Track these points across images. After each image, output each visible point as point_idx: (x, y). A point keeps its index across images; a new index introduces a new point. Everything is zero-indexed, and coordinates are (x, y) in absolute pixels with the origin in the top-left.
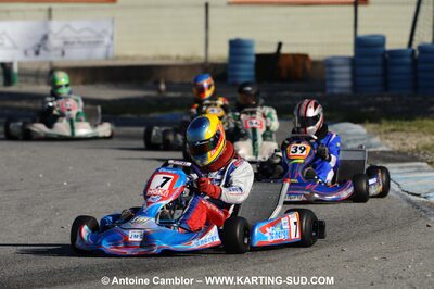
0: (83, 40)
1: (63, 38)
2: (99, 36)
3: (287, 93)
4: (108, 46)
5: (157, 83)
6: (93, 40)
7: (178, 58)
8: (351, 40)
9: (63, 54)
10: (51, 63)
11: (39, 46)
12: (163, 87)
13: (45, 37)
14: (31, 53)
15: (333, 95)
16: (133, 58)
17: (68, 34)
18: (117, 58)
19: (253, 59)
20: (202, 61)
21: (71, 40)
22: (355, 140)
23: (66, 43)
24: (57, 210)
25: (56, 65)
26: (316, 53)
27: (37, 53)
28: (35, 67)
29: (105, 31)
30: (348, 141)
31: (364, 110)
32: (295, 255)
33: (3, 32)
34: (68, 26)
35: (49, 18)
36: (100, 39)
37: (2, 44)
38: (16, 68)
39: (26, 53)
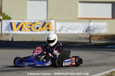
1: (93, 27)
2: (103, 27)
4: (106, 30)
6: (101, 28)
9: (93, 31)
10: (90, 34)
11: (87, 29)
13: (89, 27)
14: (85, 31)
17: (95, 26)
23: (94, 29)
27: (87, 31)
29: (105, 26)
33: (78, 26)
34: (95, 24)
35: (90, 22)
36: (103, 28)
37: (77, 29)
38: (80, 35)
39: (83, 31)
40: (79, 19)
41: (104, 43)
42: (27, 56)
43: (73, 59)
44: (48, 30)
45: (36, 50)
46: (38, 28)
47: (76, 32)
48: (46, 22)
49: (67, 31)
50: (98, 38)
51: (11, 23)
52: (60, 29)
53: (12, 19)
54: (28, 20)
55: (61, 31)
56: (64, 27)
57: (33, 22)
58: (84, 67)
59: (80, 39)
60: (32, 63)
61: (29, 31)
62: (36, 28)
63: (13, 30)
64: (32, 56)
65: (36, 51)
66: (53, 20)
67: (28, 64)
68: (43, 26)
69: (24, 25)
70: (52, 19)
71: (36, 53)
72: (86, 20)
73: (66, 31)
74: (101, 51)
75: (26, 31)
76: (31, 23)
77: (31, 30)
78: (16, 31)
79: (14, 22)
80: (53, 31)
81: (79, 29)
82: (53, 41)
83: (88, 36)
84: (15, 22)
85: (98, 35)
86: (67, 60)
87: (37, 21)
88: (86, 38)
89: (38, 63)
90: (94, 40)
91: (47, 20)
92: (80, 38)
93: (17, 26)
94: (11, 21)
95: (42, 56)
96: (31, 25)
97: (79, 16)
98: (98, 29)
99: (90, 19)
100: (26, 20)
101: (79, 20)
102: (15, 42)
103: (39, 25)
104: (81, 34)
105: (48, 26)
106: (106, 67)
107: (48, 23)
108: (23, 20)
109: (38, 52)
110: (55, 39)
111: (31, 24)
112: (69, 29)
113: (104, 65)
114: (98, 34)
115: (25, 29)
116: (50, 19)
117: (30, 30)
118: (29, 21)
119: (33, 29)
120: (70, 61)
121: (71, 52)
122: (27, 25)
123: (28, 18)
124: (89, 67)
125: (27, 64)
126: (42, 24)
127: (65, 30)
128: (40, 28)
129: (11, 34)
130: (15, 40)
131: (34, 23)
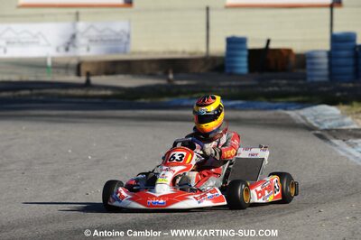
0: (105, 38)
1: (89, 37)
2: (118, 34)
3: (274, 81)
4: (126, 43)
5: (166, 73)
6: (113, 38)
7: (184, 52)
8: (327, 37)
9: (88, 49)
10: (79, 58)
11: (69, 43)
12: (171, 76)
13: (74, 37)
14: (62, 49)
15: (313, 82)
16: (146, 53)
17: (93, 33)
18: (134, 53)
19: (246, 53)
20: (203, 55)
21: (95, 38)
22: (331, 120)
23: (91, 41)
24: (83, 179)
25: (82, 59)
26: (298, 47)
27: (67, 49)
28: (66, 61)
29: (123, 31)
30: (326, 120)
31: (338, 94)
32: (280, 216)
33: (40, 33)
34: (93, 26)
35: (77, 19)
36: (118, 37)
37: (38, 43)
38: (49, 62)
39: (58, 49)
47: (34, 52)
49: (5, 51)
73: (2, 50)
81: (43, 42)
98: (102, 40)
112: (14, 43)
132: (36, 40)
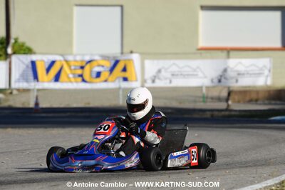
1: (237, 71)
2: (261, 69)
4: (267, 76)
6: (257, 72)
9: (237, 81)
10: (229, 88)
11: (221, 76)
13: (225, 70)
14: (216, 81)
17: (241, 68)
21: (242, 72)
23: (239, 74)
25: (231, 89)
27: (220, 81)
29: (265, 66)
33: (198, 67)
34: (240, 63)
35: (228, 57)
36: (261, 72)
37: (197, 75)
38: (204, 91)
39: (212, 81)
40: (200, 51)
41: (264, 111)
42: (79, 145)
43: (194, 150)
44: (125, 79)
45: (101, 128)
46: (99, 74)
47: (193, 82)
48: (118, 59)
49: (171, 82)
50: (248, 98)
51: (33, 63)
52: (155, 77)
53: (34, 53)
54: (75, 55)
55: (157, 81)
56: (163, 70)
57: (87, 58)
58: (214, 170)
59: (204, 101)
60: (92, 162)
61: (76, 82)
62: (94, 75)
63: (38, 81)
64: (92, 142)
65: (102, 130)
66: (136, 53)
67: (81, 163)
68: (112, 70)
69: (66, 68)
70: (134, 50)
71: (101, 137)
72: (219, 53)
73: (168, 81)
74: (255, 131)
75: (71, 82)
76: (82, 61)
77: (84, 80)
78: (46, 83)
79: (42, 59)
80: (136, 80)
81: (200, 74)
82: (141, 107)
83: (225, 94)
84: (43, 61)
85: (248, 89)
86: (179, 153)
87: (97, 58)
88: (219, 99)
89: (105, 161)
90: (239, 102)
91: (122, 53)
92: (205, 98)
93: (48, 70)
94: (34, 58)
95: (116, 143)
96: (82, 68)
97: (202, 43)
98: (248, 74)
99: (229, 51)
100: (71, 54)
101: (201, 54)
102: (43, 109)
103: (103, 66)
104: (207, 88)
105: (124, 70)
106: (267, 170)
107: (125, 60)
108: (62, 55)
109: (105, 134)
110: (146, 102)
111: (84, 64)
112: (177, 75)
113: (263, 165)
114: (249, 87)
115: (68, 77)
116: (129, 51)
117: (80, 79)
118: (78, 58)
119: (87, 77)
120: (185, 155)
121: (188, 133)
122: (73, 68)
123: (75, 50)
124: (226, 169)
125: (78, 163)
126: (108, 65)
127: (166, 79)
128: (105, 75)
129: (33, 90)
130: (43, 105)
131: (90, 62)
132: (195, 73)
